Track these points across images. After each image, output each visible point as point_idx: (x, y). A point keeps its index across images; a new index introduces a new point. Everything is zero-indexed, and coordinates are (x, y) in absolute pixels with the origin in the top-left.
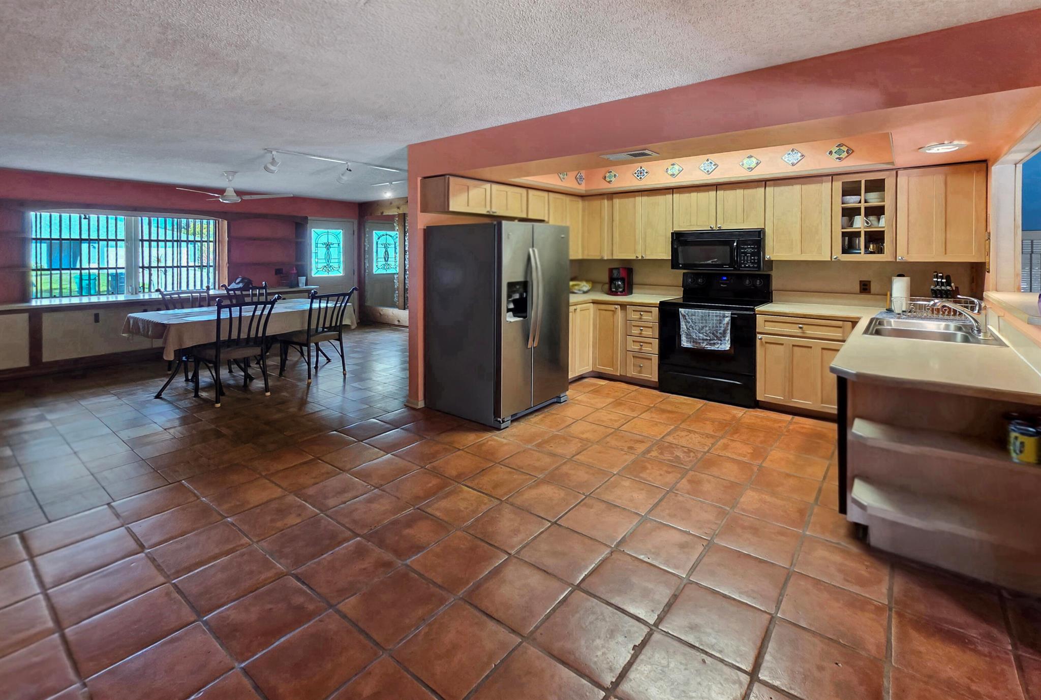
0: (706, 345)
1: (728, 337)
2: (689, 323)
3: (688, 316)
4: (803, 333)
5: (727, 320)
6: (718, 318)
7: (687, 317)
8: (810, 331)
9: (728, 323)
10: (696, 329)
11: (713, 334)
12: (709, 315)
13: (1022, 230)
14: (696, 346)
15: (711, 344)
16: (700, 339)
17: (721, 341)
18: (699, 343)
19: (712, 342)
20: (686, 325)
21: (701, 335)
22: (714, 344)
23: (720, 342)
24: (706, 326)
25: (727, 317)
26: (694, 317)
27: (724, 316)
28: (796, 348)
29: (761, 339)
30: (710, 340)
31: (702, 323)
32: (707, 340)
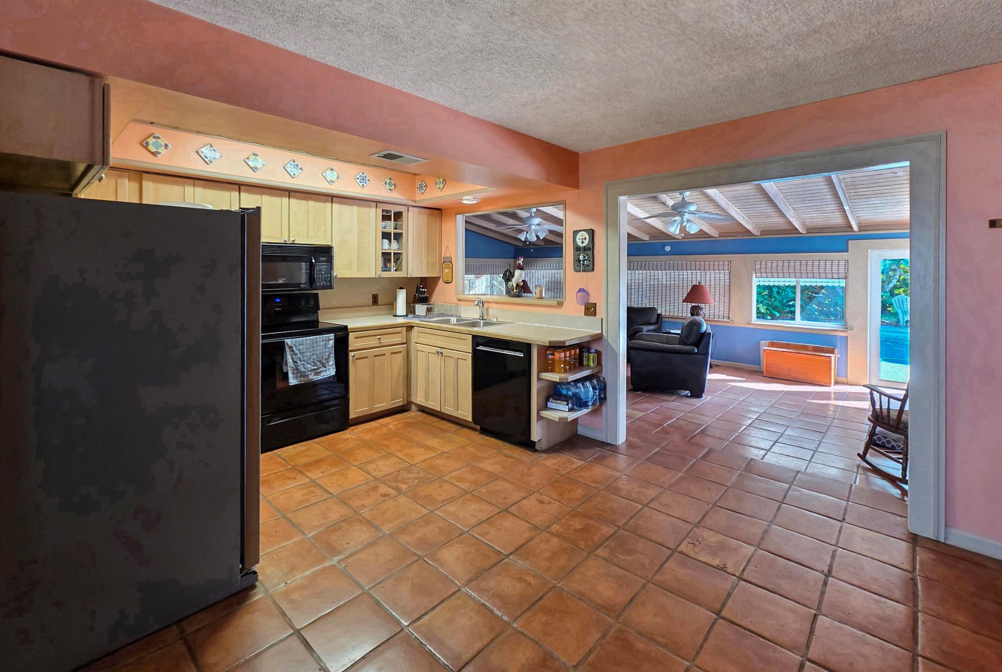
0: (314, 375)
1: (332, 362)
2: (296, 354)
3: (296, 346)
4: (380, 343)
5: (332, 343)
6: (324, 343)
7: (294, 348)
8: (386, 340)
9: (332, 347)
10: (304, 361)
11: (320, 361)
12: (316, 341)
13: (466, 257)
14: (303, 380)
15: (317, 374)
16: (308, 371)
17: (326, 367)
18: (308, 376)
19: (319, 371)
20: (292, 359)
21: (309, 366)
22: (320, 372)
23: (324, 369)
24: (313, 355)
25: (332, 339)
26: (301, 347)
27: (329, 340)
28: (376, 358)
29: (353, 356)
30: (317, 369)
31: (310, 352)
32: (314, 369)
